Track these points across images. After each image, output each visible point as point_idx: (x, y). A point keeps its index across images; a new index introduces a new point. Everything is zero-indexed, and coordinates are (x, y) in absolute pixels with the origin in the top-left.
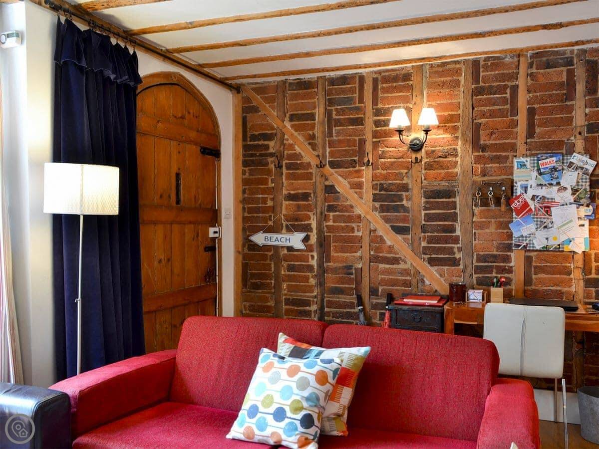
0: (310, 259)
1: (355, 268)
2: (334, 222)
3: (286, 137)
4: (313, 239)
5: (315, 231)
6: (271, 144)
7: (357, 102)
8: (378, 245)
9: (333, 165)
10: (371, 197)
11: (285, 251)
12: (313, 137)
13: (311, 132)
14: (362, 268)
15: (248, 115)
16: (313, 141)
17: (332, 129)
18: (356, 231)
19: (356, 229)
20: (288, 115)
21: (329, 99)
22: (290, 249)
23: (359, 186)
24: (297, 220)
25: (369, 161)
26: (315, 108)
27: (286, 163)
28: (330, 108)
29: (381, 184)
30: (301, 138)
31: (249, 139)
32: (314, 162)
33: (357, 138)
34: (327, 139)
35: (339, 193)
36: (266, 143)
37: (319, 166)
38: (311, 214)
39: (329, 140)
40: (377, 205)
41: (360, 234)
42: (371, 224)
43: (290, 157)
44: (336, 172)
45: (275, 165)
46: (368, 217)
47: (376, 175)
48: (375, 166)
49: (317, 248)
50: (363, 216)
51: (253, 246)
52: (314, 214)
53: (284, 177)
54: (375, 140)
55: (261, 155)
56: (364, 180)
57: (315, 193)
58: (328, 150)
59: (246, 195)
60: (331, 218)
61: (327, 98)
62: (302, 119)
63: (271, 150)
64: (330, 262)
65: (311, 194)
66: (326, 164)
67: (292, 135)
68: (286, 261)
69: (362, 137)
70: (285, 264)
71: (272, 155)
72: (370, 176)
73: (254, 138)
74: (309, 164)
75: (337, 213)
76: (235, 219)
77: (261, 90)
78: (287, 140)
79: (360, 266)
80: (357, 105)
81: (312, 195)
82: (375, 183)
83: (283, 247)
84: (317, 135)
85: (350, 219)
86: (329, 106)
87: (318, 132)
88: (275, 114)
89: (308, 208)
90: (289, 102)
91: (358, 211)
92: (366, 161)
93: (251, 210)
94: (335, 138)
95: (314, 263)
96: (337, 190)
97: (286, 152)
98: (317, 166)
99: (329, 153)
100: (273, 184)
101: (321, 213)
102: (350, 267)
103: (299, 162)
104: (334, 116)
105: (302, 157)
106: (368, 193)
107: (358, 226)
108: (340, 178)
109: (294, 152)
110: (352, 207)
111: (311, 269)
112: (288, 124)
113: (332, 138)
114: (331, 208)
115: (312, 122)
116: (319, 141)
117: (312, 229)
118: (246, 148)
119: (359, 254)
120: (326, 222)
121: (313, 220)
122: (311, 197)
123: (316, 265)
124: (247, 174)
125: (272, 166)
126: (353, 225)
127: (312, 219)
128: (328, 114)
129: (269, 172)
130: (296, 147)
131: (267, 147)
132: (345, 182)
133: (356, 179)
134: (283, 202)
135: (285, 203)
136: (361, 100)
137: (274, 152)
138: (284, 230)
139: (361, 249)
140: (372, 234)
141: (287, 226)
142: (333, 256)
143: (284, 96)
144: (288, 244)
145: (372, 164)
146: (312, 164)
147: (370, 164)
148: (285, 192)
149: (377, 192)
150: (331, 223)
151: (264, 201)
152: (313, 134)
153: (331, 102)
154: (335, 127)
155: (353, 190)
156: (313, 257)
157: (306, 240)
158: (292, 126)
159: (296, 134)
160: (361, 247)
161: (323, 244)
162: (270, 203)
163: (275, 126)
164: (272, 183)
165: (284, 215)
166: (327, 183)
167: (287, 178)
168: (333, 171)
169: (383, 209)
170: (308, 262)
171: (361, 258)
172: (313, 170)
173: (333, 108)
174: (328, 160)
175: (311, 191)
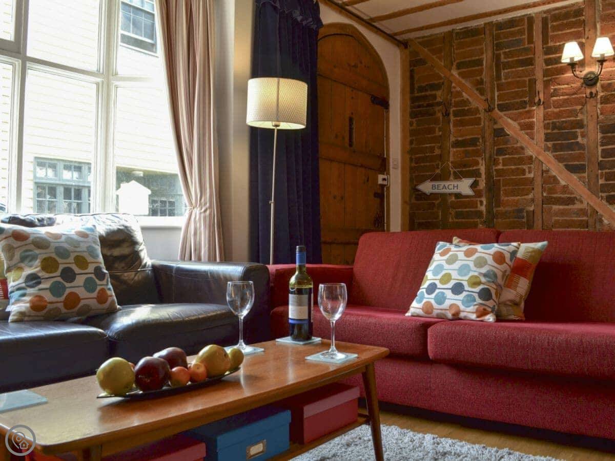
0: (479, 205)
1: (527, 211)
2: (504, 165)
3: (453, 85)
4: (482, 185)
5: (483, 176)
6: (439, 93)
7: (526, 43)
8: (550, 186)
9: (502, 108)
10: (543, 136)
11: (453, 199)
12: (481, 82)
13: (478, 78)
14: (534, 211)
15: (415, 68)
16: (481, 86)
17: (501, 74)
18: (527, 173)
19: (527, 170)
20: (455, 64)
21: (497, 44)
22: (458, 195)
23: (530, 126)
24: (465, 166)
25: (540, 100)
26: (482, 53)
27: (454, 111)
28: (498, 52)
29: (553, 123)
30: (468, 84)
31: (416, 92)
32: (482, 107)
33: (527, 79)
34: (495, 83)
35: (509, 135)
36: (434, 92)
37: (488, 110)
38: (480, 160)
39: (497, 84)
40: (550, 144)
41: (532, 175)
42: (544, 165)
43: (457, 104)
44: (505, 115)
45: (442, 113)
46: (541, 158)
47: (547, 114)
48: (546, 105)
49: (486, 193)
50: (534, 157)
51: (421, 196)
52: (483, 158)
53: (451, 125)
54: (545, 79)
55: (428, 105)
56: (535, 120)
57: (483, 137)
58: (496, 94)
59: (413, 146)
60: (501, 161)
61: (495, 42)
62: (470, 67)
63: (439, 100)
64: (499, 206)
65: (479, 139)
66: (495, 108)
67: (460, 82)
68: (454, 208)
69: (532, 77)
70: (453, 211)
71: (439, 104)
72: (542, 115)
73: (421, 89)
74: (477, 111)
75: (507, 156)
76: (403, 169)
77: (428, 42)
78: (454, 87)
79: (532, 209)
80: (526, 46)
81: (481, 141)
82: (546, 122)
83: (450, 194)
84: (484, 80)
85: (521, 161)
86: (497, 50)
87: (485, 77)
88: (443, 64)
89: (477, 153)
90: (456, 51)
91: (529, 152)
92: (536, 100)
93: (418, 161)
94: (503, 81)
95: (483, 208)
96: (506, 133)
97: (453, 100)
98: (485, 110)
99: (498, 96)
100: (440, 133)
101: (490, 157)
102: (521, 211)
103: (466, 108)
104: (503, 59)
105: (470, 103)
106: (540, 133)
107: (530, 168)
108: (509, 120)
109: (462, 98)
110: (522, 148)
111: (479, 214)
112: (455, 73)
113: (500, 82)
114: (500, 152)
115: (480, 67)
116: (487, 86)
117: (481, 174)
118: (413, 100)
119: (531, 196)
120: (495, 167)
121: (482, 165)
122: (479, 142)
123: (485, 211)
124: (414, 125)
125: (439, 115)
126: (524, 167)
127: (480, 165)
128: (497, 58)
129: (436, 121)
130: (464, 94)
131: (435, 97)
132: (514, 124)
133: (527, 120)
134: (451, 149)
135: (453, 150)
136: (531, 40)
137: (441, 101)
138: (452, 178)
139: (533, 191)
140: (544, 175)
141: (454, 172)
142: (503, 200)
143: (451, 46)
144: (455, 191)
145: (543, 103)
146: (480, 109)
147: (542, 103)
148: (452, 139)
149: (549, 131)
150: (500, 167)
151: (432, 149)
152: (481, 79)
153: (499, 46)
154: (504, 69)
155: (523, 132)
156: (481, 202)
157: (474, 186)
158: (460, 74)
159: (463, 81)
160: (533, 189)
161: (493, 188)
162: (437, 152)
163: (442, 75)
164: (440, 131)
165: (452, 163)
166: (496, 127)
167: (454, 126)
168: (501, 114)
169: (555, 148)
170: (477, 207)
171: (533, 200)
172: (482, 115)
173: (501, 52)
174: (496, 103)
175: (479, 136)
